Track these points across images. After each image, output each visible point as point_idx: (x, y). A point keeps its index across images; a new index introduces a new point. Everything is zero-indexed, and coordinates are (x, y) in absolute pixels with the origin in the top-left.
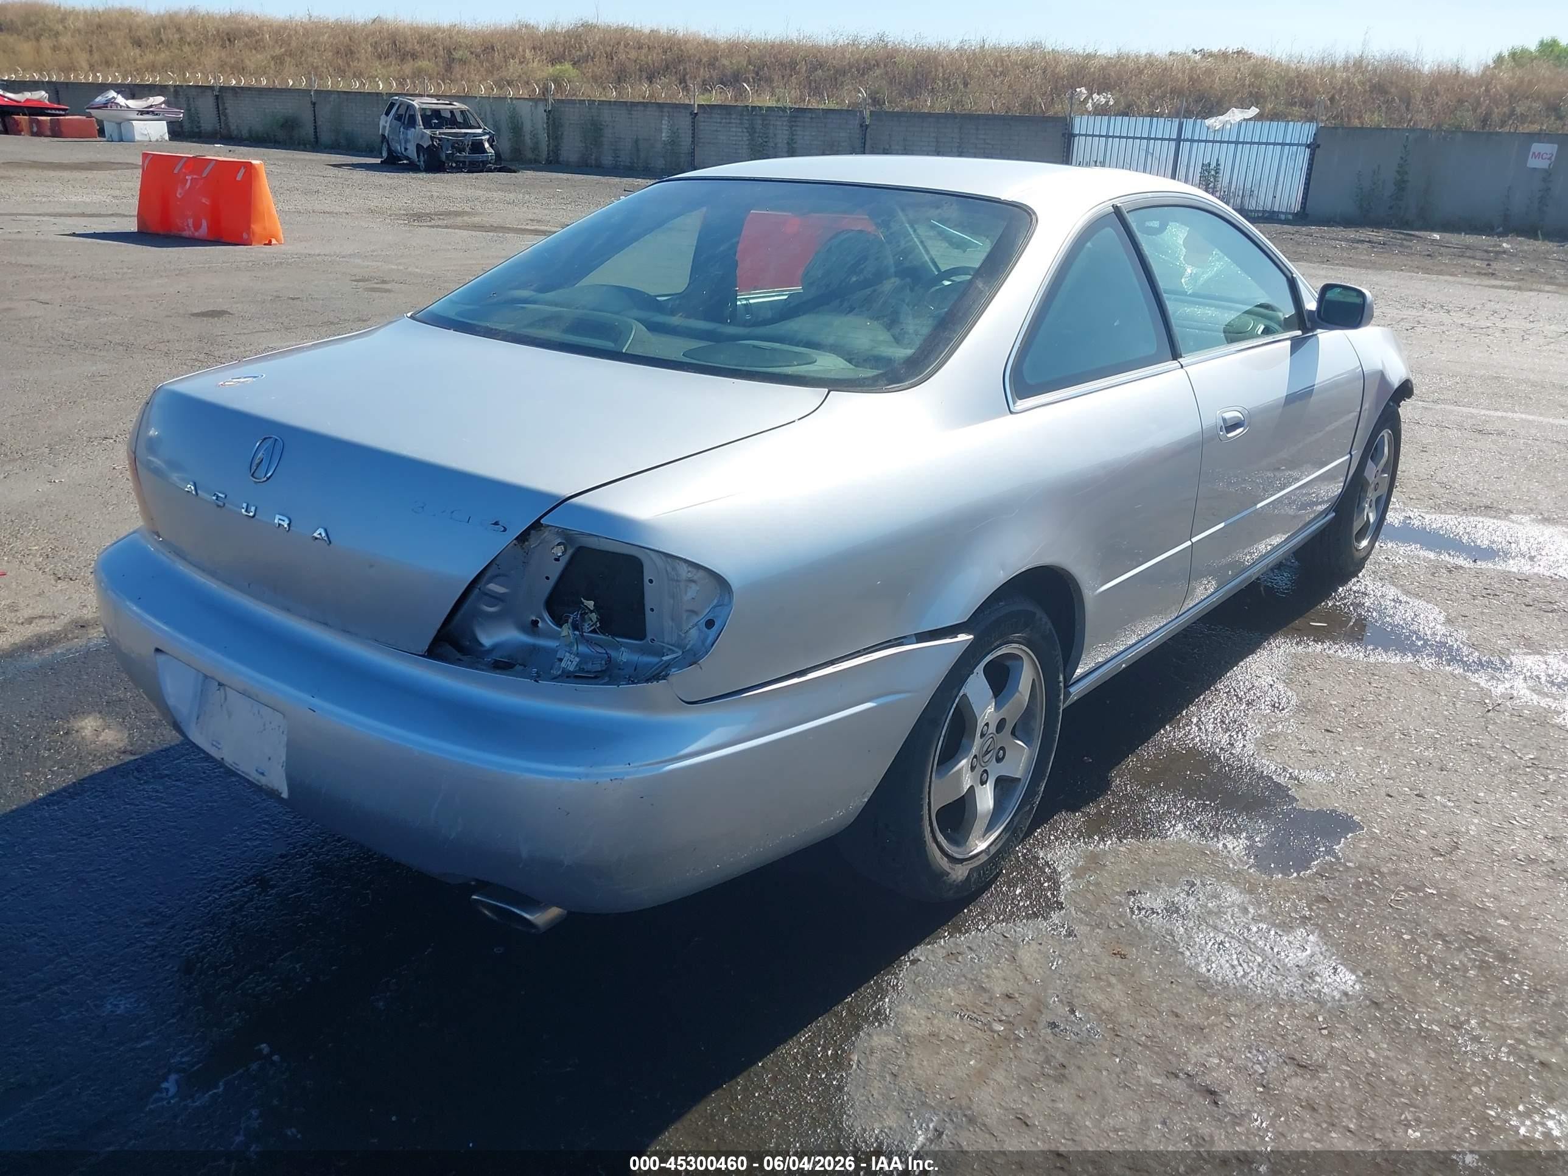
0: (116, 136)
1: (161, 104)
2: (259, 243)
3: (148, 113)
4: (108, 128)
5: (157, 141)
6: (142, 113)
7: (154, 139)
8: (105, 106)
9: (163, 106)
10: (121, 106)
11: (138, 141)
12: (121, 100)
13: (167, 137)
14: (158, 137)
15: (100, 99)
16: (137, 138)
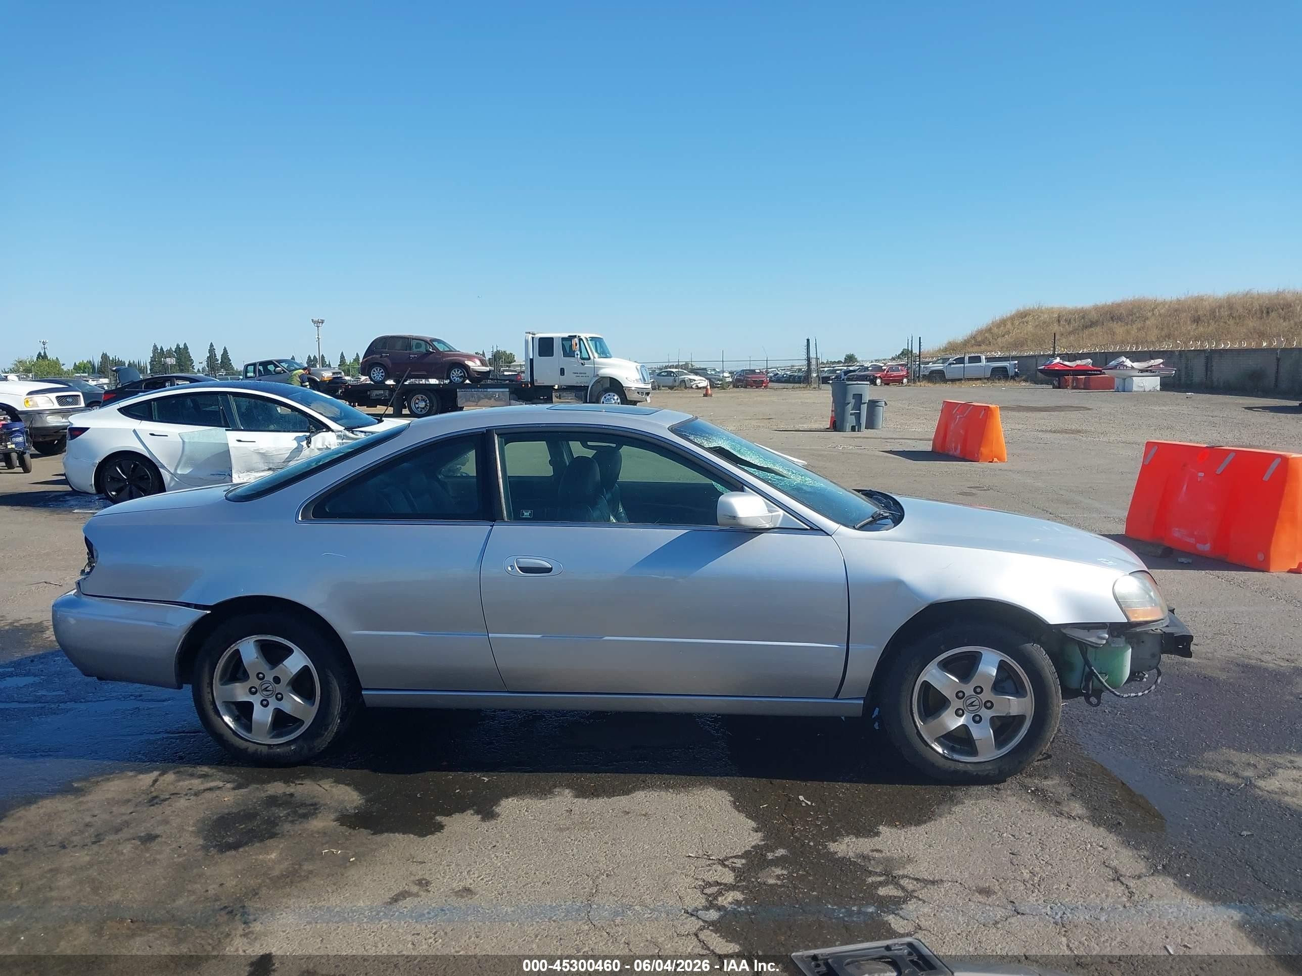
0: (1120, 389)
1: (1159, 364)
2: (985, 460)
3: (1147, 371)
4: (1118, 382)
5: (1150, 391)
6: (1142, 371)
7: (1147, 390)
8: (1115, 368)
9: (1161, 366)
10: (1127, 367)
11: (1135, 391)
12: (1128, 363)
13: (1158, 388)
14: (1151, 388)
15: (1113, 363)
16: (1135, 388)
